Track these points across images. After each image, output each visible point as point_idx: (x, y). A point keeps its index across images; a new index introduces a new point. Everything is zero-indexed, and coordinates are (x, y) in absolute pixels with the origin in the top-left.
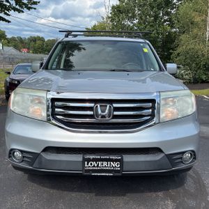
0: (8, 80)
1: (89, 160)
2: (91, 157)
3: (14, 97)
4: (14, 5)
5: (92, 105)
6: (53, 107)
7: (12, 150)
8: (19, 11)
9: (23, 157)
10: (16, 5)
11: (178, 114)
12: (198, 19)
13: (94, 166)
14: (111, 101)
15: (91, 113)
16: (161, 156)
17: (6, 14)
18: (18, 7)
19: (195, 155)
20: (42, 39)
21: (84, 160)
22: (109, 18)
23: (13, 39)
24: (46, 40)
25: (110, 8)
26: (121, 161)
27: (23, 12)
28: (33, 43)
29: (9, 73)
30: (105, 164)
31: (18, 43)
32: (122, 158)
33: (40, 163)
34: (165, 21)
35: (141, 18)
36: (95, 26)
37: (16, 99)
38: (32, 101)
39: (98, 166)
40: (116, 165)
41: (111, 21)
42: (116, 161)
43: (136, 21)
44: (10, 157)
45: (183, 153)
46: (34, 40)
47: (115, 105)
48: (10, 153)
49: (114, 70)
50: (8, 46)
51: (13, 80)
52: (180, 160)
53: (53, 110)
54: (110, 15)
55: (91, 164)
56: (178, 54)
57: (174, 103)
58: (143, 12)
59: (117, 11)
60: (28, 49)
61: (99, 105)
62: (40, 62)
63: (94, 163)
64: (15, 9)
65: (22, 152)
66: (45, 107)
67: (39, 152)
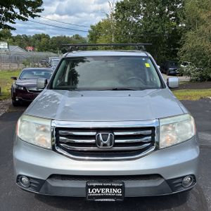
0: (15, 86)
1: (92, 187)
2: (94, 184)
3: (21, 124)
4: (19, 14)
5: (94, 133)
6: (58, 135)
7: (19, 175)
8: (24, 19)
9: (31, 183)
10: (21, 14)
11: (177, 139)
12: (204, 16)
13: (97, 193)
14: (112, 130)
15: (93, 141)
16: (161, 181)
17: (11, 22)
18: (22, 15)
19: (195, 178)
20: (47, 37)
21: (88, 187)
22: (114, 15)
23: (18, 37)
24: (51, 37)
25: (115, 5)
26: (123, 188)
27: (27, 20)
28: (38, 41)
29: (15, 79)
30: (107, 190)
31: (23, 42)
32: (124, 185)
33: (46, 189)
34: (171, 16)
35: (146, 14)
36: (99, 24)
37: (23, 126)
38: (37, 129)
39: (100, 192)
40: (118, 192)
41: (116, 18)
42: (118, 187)
43: (141, 17)
44: (17, 182)
45: (183, 177)
46: (39, 37)
47: (116, 133)
48: (18, 178)
49: (116, 89)
50: (14, 45)
51: (19, 86)
52: (180, 184)
53: (58, 139)
54: (114, 12)
55: (94, 191)
56: (185, 51)
57: (174, 128)
58: (148, 8)
59: (122, 8)
60: (34, 46)
61: (100, 134)
62: (44, 79)
63: (97, 190)
64: (19, 17)
65: (29, 178)
66: (50, 135)
67: (45, 179)
